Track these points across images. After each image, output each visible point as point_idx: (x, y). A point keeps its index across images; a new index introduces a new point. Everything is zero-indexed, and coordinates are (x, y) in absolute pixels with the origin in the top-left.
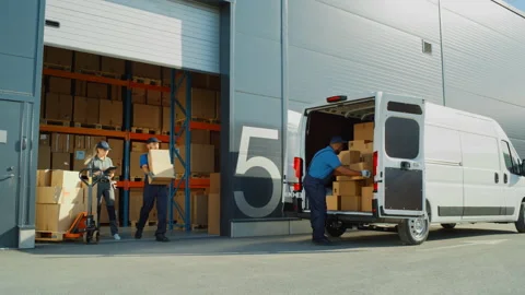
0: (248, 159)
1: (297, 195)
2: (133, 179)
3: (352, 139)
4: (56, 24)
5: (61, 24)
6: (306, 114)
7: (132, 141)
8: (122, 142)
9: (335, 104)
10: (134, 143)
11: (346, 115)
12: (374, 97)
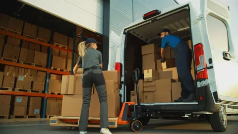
2: (50, 93)
6: (124, 33)
12: (188, 5)
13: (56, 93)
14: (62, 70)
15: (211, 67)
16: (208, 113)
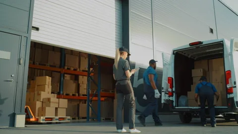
0: (138, 79)
1: (171, 98)
2: (65, 94)
3: (194, 69)
4: (37, 29)
5: (40, 29)
6: (174, 54)
7: (65, 73)
8: (59, 74)
9: (194, 47)
10: (66, 75)
11: (189, 57)
12: (222, 41)
13: (71, 94)
14: (75, 70)
15: (235, 87)
16: (233, 113)
